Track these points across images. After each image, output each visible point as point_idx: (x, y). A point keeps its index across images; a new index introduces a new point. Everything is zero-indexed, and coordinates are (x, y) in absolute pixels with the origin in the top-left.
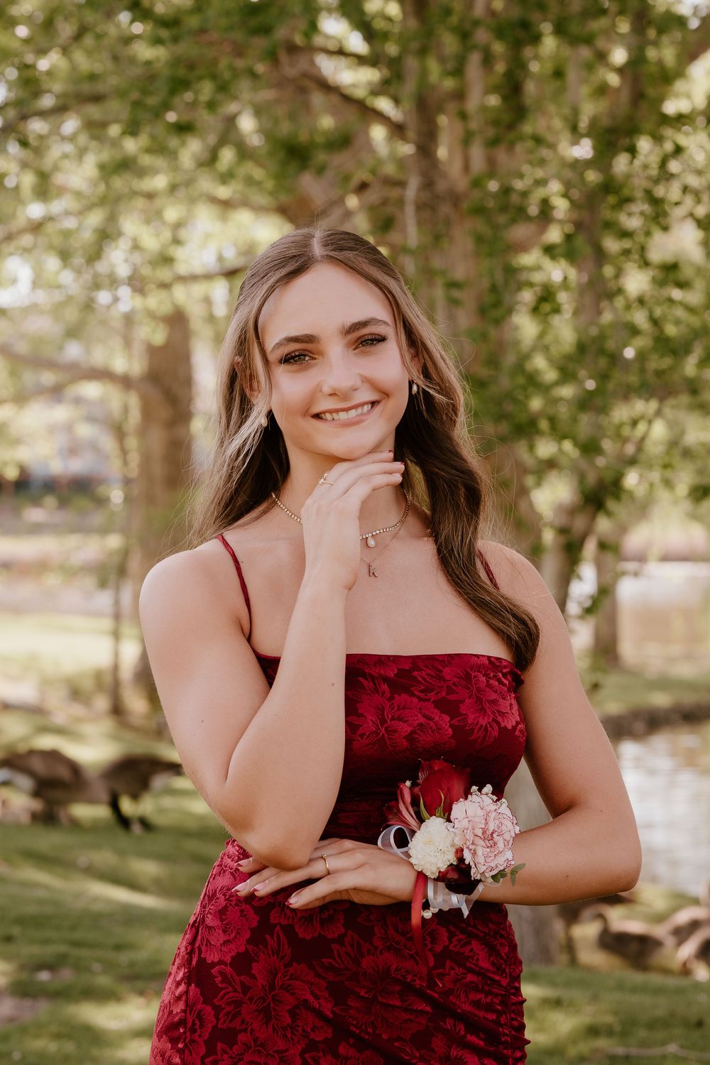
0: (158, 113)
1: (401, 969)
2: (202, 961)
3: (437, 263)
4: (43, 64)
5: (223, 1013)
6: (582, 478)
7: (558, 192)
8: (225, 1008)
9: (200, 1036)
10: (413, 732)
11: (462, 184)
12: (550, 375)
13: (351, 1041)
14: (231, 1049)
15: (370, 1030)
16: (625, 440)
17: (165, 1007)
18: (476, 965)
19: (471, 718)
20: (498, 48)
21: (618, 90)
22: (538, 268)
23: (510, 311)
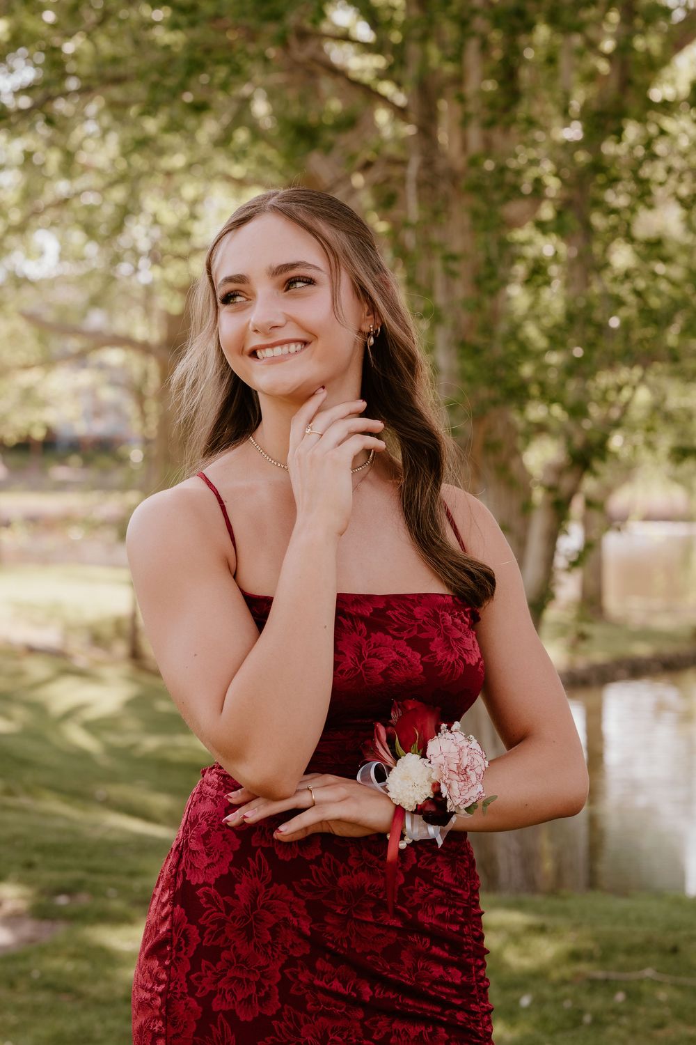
0: (175, 93)
1: (374, 887)
2: (186, 883)
3: (436, 236)
4: (69, 47)
5: (207, 932)
6: (569, 439)
7: (550, 172)
8: (208, 927)
9: (185, 954)
10: (388, 669)
11: (459, 162)
12: (540, 342)
13: (328, 957)
14: (215, 966)
15: (345, 946)
16: (612, 405)
17: (152, 927)
18: (441, 881)
19: (440, 654)
20: (496, 36)
21: (607, 77)
22: (529, 242)
23: (505, 282)
